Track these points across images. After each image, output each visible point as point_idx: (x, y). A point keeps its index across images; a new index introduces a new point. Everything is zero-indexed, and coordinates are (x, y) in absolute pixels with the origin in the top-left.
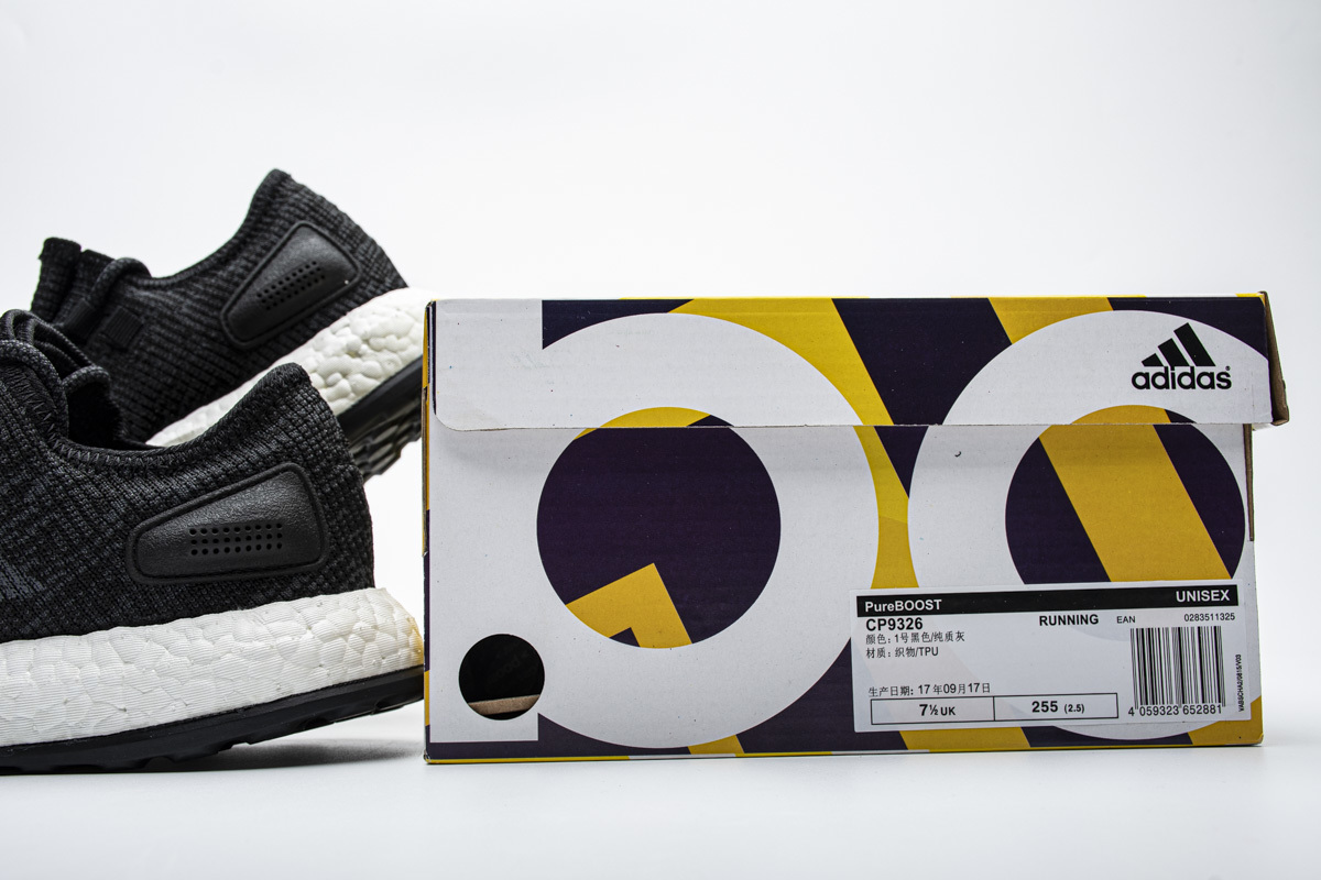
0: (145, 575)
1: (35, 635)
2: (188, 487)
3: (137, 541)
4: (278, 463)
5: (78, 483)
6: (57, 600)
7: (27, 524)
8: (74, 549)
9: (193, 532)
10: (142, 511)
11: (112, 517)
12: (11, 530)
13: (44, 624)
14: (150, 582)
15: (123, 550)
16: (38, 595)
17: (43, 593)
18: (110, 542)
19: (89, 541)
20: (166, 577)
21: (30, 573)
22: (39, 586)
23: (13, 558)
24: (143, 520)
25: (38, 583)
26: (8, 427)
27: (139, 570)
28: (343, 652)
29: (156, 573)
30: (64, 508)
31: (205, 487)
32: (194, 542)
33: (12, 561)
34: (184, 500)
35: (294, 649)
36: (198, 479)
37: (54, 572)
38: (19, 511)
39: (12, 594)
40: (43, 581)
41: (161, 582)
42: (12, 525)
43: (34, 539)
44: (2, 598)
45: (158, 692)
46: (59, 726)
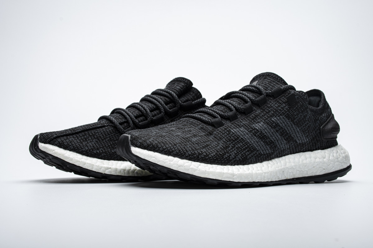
3: (322, 131)
6: (309, 143)
7: (306, 125)
8: (313, 131)
10: (321, 123)
11: (317, 124)
12: (304, 126)
14: (324, 140)
16: (307, 142)
18: (318, 130)
19: (314, 129)
21: (306, 137)
23: (304, 133)
24: (322, 125)
25: (307, 139)
26: (301, 101)
27: (323, 137)
29: (325, 138)
30: (311, 122)
31: (327, 118)
32: (333, 131)
34: (326, 121)
36: (326, 116)
37: (310, 136)
38: (305, 122)
39: (303, 141)
43: (308, 129)
44: (301, 143)
45: (331, 165)
46: (312, 173)
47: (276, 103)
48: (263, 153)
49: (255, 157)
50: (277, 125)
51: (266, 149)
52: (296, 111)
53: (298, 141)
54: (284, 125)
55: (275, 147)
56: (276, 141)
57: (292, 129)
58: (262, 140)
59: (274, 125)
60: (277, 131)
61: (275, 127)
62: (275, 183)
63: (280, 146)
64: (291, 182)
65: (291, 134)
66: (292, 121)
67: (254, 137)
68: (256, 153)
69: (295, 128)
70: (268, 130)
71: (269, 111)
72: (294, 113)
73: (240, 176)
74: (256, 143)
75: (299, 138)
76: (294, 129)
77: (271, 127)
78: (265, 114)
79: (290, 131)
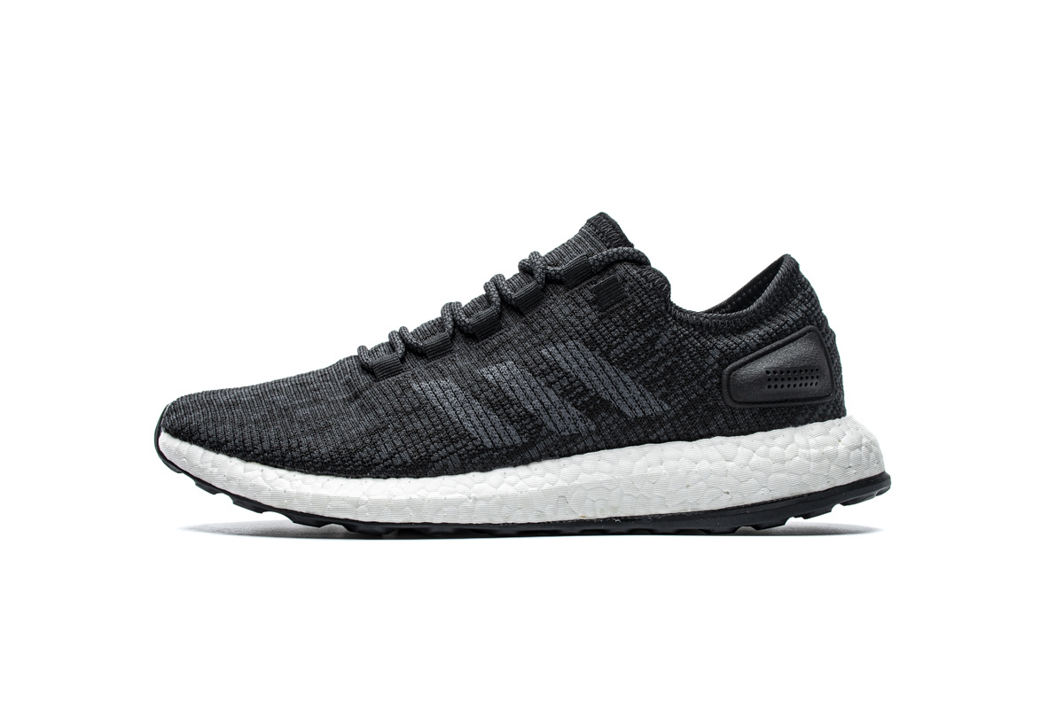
0: (735, 401)
1: (659, 441)
2: (755, 341)
3: (729, 379)
4: (804, 326)
5: (686, 337)
6: (677, 416)
7: (657, 364)
8: (688, 382)
9: (768, 372)
10: (728, 357)
11: (711, 361)
12: (647, 368)
13: (666, 433)
14: (738, 406)
15: (719, 384)
16: (666, 412)
17: (669, 412)
18: (711, 377)
19: (698, 376)
20: (747, 403)
21: (661, 398)
22: (666, 407)
23: (650, 387)
24: (730, 364)
25: (666, 405)
26: (640, 297)
27: (731, 397)
28: (861, 458)
29: (741, 400)
30: (681, 354)
31: (765, 341)
32: (769, 380)
33: (649, 389)
34: (753, 351)
35: (836, 454)
36: (760, 336)
37: (675, 397)
38: (652, 355)
39: (648, 412)
40: (669, 403)
41: (742, 406)
42: (648, 365)
43: (664, 374)
44: (641, 415)
45: (752, 481)
46: (682, 503)
47: (567, 304)
48: (489, 445)
49: (460, 455)
50: (554, 368)
51: (502, 435)
52: (618, 326)
53: (627, 411)
54: (575, 366)
55: (539, 427)
56: (542, 413)
57: (601, 376)
58: (495, 411)
59: (544, 367)
60: (550, 385)
61: (543, 374)
62: (522, 529)
63: (555, 425)
64: (603, 527)
65: (598, 390)
66: (605, 354)
67: (474, 401)
68: (465, 446)
69: (613, 374)
70: (522, 382)
71: (543, 328)
72: (611, 331)
73: (378, 505)
74: (473, 418)
75: (630, 400)
76: (610, 377)
77: (533, 373)
78: (530, 337)
79: (597, 383)
